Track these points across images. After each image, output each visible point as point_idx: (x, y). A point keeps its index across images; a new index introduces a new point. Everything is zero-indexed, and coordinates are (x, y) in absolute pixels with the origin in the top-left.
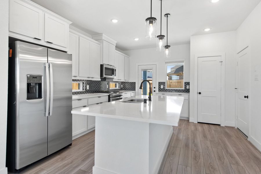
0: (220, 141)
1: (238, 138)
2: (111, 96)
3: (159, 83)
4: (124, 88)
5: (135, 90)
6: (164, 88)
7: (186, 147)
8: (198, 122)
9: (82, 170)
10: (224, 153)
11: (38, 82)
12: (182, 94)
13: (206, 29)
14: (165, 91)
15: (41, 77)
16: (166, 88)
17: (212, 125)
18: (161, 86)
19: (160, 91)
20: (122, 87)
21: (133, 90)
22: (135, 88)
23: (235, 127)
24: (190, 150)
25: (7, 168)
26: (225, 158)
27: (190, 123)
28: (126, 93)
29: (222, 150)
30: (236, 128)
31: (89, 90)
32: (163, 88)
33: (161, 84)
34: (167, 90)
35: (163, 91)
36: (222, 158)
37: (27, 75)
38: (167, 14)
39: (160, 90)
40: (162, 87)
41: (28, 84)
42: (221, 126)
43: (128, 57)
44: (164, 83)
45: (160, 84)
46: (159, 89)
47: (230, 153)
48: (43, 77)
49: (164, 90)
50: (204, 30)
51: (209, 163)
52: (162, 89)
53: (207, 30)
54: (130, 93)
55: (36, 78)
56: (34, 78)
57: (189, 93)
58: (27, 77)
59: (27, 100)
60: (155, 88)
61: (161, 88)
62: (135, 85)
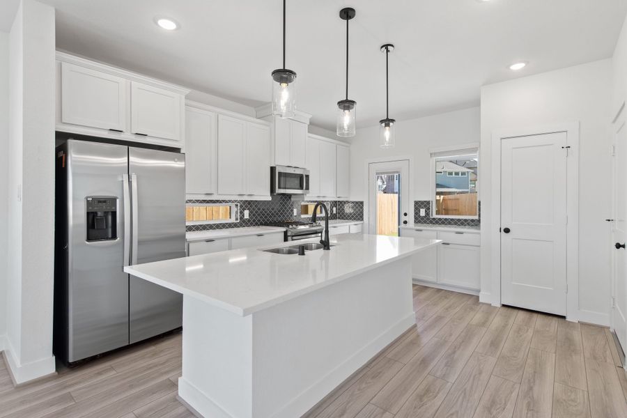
0: (530, 361)
1: (595, 358)
2: (289, 234)
3: (416, 203)
4: (339, 213)
5: (363, 220)
6: (427, 214)
7: (421, 364)
8: (504, 306)
9: (170, 381)
10: (514, 395)
11: (109, 209)
12: (465, 233)
13: (513, 64)
14: (431, 222)
15: (114, 200)
16: (435, 216)
17: (539, 315)
18: (421, 210)
19: (419, 222)
20: (335, 212)
21: (359, 219)
22: (363, 215)
23: (609, 328)
24: (427, 372)
25: (54, 357)
26: (508, 406)
27: (481, 305)
28: (335, 227)
29: (517, 386)
30: (612, 330)
31: (249, 221)
32: (425, 217)
33: (420, 206)
34: (434, 219)
35: (425, 222)
36: (499, 406)
37: (87, 198)
38: (386, 46)
39: (418, 220)
40: (422, 212)
41: (88, 214)
42: (568, 319)
43: (347, 146)
44: (428, 203)
45: (418, 205)
46: (416, 218)
47: (535, 396)
48: (118, 200)
49: (428, 219)
50: (508, 67)
51: (451, 412)
52: (423, 218)
53: (517, 67)
54: (348, 227)
55: (105, 202)
56: (100, 202)
57: (480, 229)
58: (88, 201)
59: (87, 243)
60: (406, 214)
61: (419, 216)
62: (362, 208)
